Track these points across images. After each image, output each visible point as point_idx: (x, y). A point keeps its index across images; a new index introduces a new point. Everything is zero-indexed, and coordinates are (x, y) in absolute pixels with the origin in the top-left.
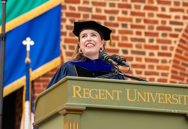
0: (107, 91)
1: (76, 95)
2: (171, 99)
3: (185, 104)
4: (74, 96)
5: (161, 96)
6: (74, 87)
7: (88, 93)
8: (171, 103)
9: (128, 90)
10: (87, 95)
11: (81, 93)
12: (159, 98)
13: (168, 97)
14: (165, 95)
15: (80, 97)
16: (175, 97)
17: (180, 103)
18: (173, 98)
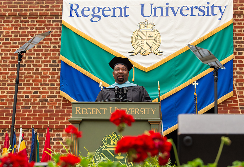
0: (97, 109)
1: (77, 112)
2: (139, 112)
3: (148, 114)
4: (76, 113)
5: (133, 110)
6: (76, 108)
7: (85, 111)
8: (139, 114)
9: (111, 108)
10: (84, 112)
11: (81, 111)
12: (131, 111)
13: (137, 110)
14: (135, 109)
15: (80, 113)
16: (141, 110)
17: (144, 114)
18: (140, 111)
